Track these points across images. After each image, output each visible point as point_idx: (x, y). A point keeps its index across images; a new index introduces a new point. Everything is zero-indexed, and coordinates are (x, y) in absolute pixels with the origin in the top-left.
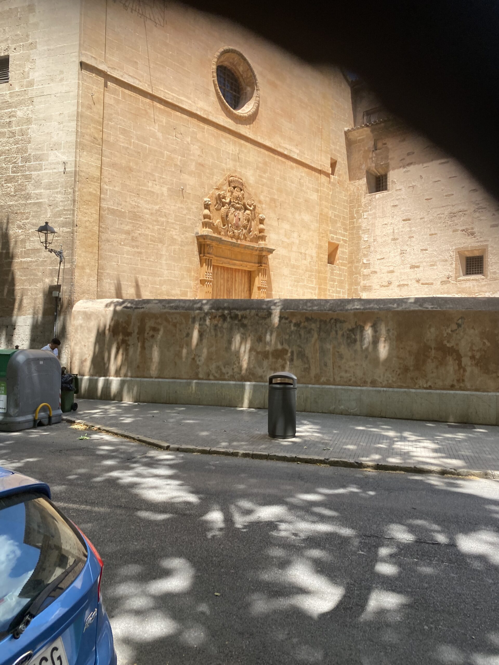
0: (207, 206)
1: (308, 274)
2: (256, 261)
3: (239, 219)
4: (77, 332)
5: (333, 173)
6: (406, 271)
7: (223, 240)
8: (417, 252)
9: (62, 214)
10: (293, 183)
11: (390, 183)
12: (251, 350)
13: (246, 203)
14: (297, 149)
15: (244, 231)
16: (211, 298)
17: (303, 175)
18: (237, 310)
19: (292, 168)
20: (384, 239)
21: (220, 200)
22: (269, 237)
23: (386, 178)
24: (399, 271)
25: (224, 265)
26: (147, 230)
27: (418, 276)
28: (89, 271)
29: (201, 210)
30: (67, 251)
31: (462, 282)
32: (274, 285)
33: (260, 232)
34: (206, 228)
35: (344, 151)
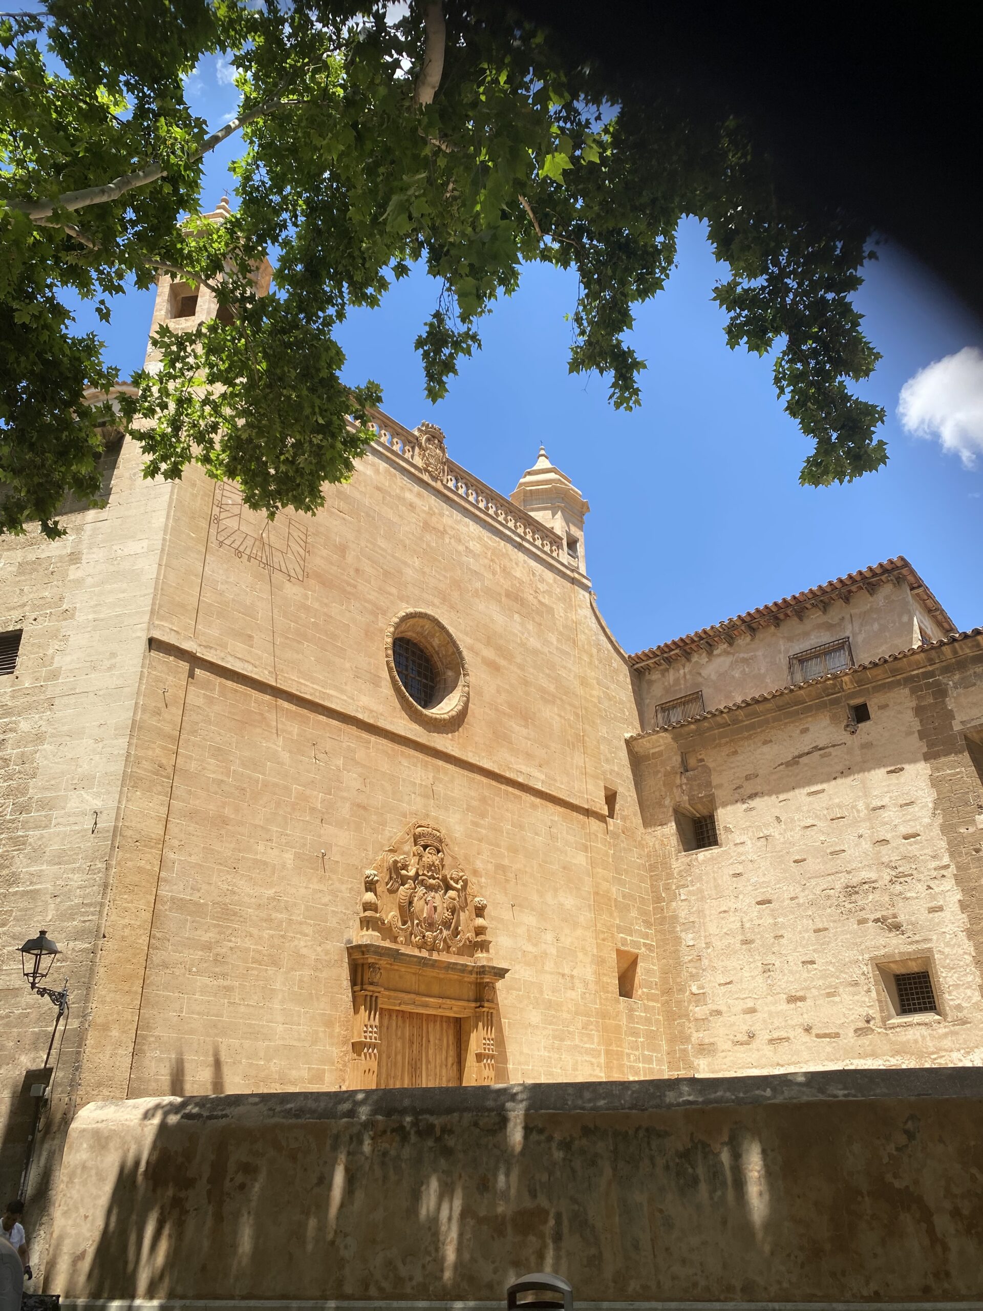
0: (370, 886)
1: (581, 1020)
2: (472, 995)
3: (435, 908)
4: (72, 1182)
5: (611, 815)
6: (780, 1008)
7: (403, 954)
8: (795, 968)
9: (77, 913)
10: (537, 834)
11: (722, 832)
12: (463, 1215)
13: (448, 876)
14: (541, 771)
15: (445, 933)
16: (374, 1087)
17: (556, 819)
18: (431, 1112)
19: (534, 806)
20: (726, 942)
21: (396, 872)
22: (497, 942)
23: (713, 823)
24: (766, 1009)
25: (403, 1008)
26: (246, 940)
27: (807, 1019)
28: (117, 1034)
29: (359, 893)
30: (75, 993)
31: (898, 1030)
32: (512, 1049)
33: (477, 935)
34: (367, 930)
35: (628, 773)
